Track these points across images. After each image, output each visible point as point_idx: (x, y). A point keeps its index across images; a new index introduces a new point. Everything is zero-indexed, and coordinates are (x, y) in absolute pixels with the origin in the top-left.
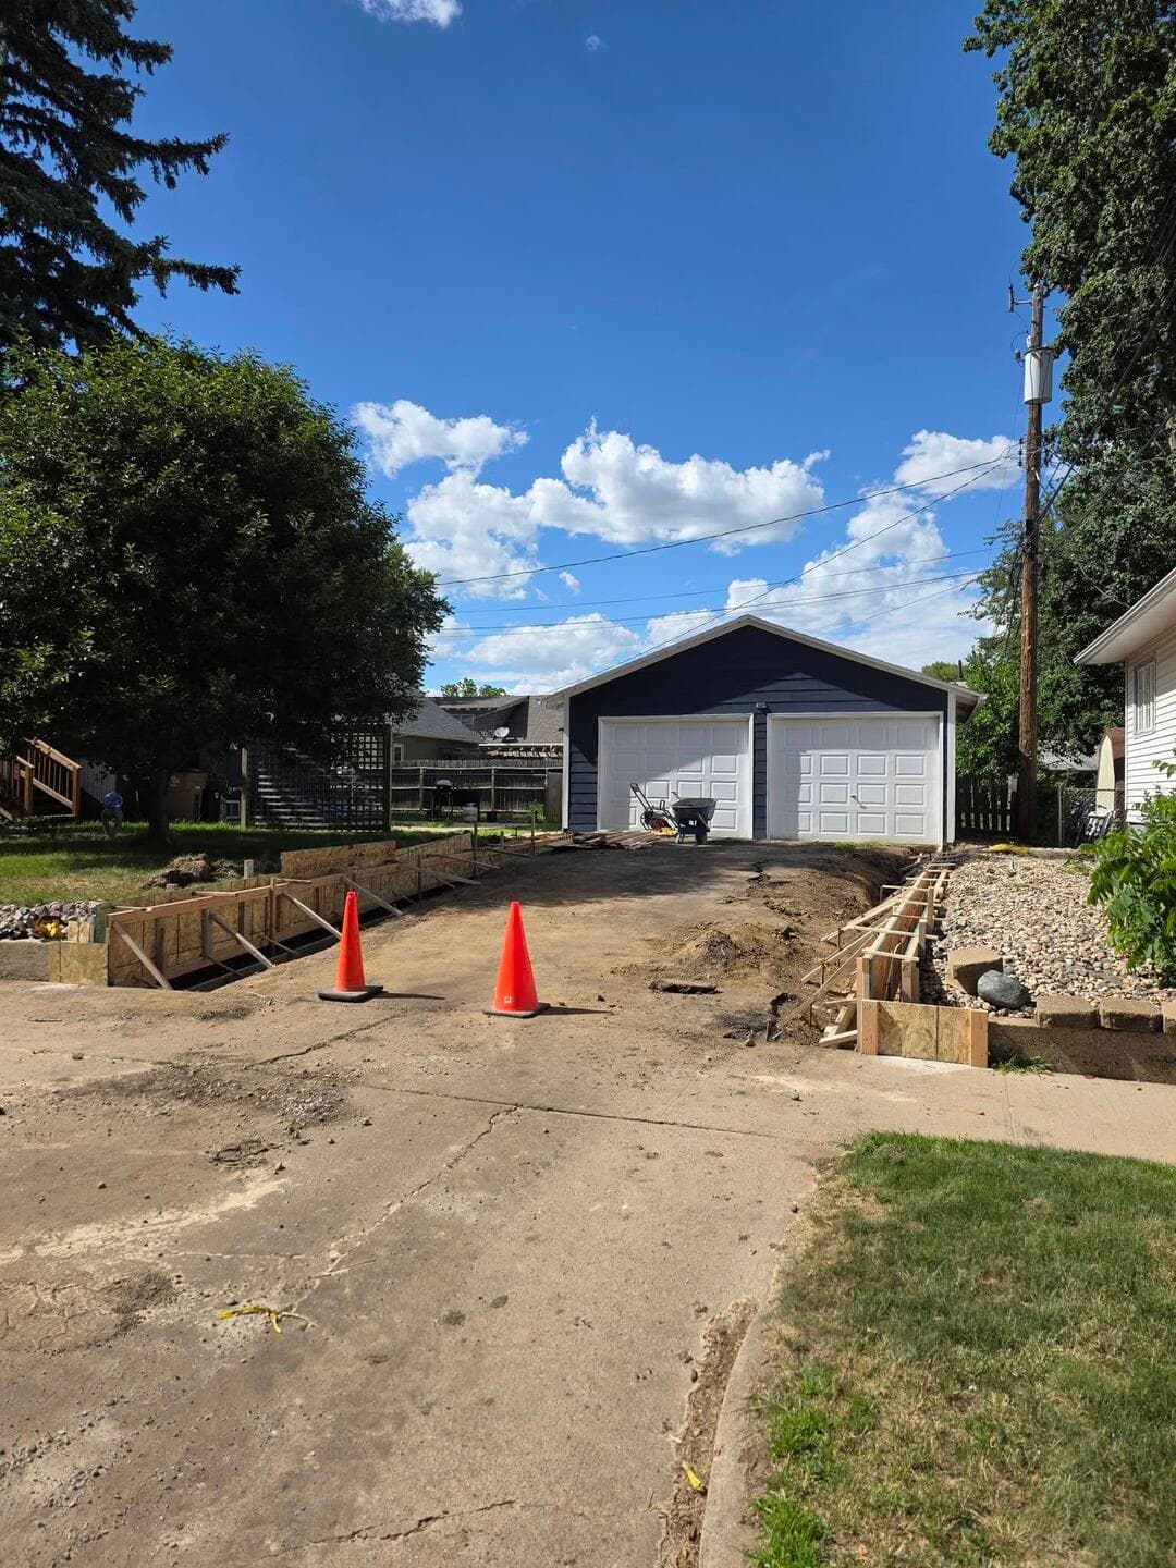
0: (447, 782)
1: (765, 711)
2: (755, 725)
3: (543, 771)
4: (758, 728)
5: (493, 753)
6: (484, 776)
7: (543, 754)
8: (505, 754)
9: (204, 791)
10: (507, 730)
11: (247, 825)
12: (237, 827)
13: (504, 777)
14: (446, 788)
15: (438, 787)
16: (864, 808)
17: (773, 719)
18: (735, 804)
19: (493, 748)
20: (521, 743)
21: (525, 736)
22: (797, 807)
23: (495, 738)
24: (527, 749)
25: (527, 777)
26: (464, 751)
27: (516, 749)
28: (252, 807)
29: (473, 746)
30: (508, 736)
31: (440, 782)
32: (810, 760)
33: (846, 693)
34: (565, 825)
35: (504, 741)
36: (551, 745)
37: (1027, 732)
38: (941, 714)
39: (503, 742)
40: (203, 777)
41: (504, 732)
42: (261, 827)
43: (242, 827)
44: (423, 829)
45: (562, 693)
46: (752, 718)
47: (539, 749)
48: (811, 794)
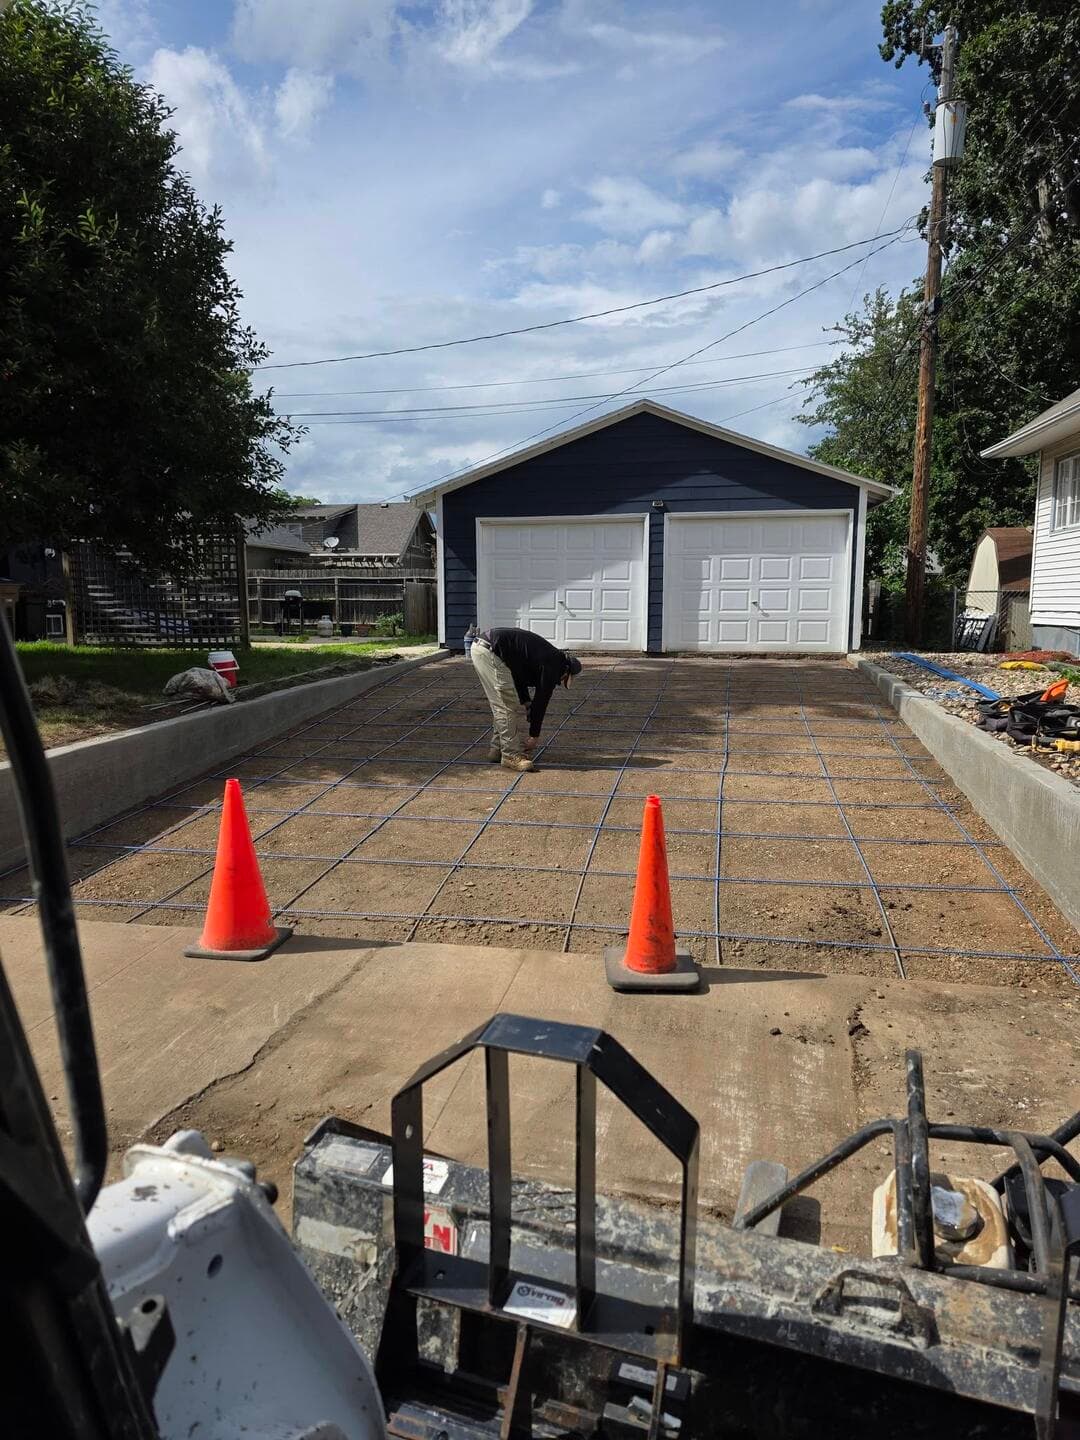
0: (297, 593)
1: (663, 510)
2: (651, 526)
3: (401, 581)
4: (655, 530)
5: (326, 563)
6: (328, 586)
7: (378, 565)
8: (339, 564)
9: (17, 604)
10: (337, 540)
11: (76, 643)
12: (63, 645)
13: (347, 587)
14: (295, 598)
15: (287, 597)
16: (767, 615)
17: (670, 519)
18: (627, 614)
19: (326, 559)
20: (352, 553)
21: (356, 546)
22: (697, 615)
23: (325, 548)
24: (359, 559)
25: (374, 586)
26: (296, 562)
27: (348, 559)
28: (80, 623)
29: (304, 555)
30: (336, 547)
31: (289, 593)
32: (711, 566)
33: (748, 489)
34: (442, 638)
35: (335, 550)
36: (384, 555)
37: (918, 532)
38: (851, 511)
39: (333, 552)
40: (15, 588)
41: (334, 542)
42: (92, 646)
43: (69, 645)
44: (284, 645)
45: (434, 491)
46: (648, 517)
47: (371, 559)
48: (710, 604)
